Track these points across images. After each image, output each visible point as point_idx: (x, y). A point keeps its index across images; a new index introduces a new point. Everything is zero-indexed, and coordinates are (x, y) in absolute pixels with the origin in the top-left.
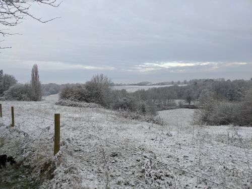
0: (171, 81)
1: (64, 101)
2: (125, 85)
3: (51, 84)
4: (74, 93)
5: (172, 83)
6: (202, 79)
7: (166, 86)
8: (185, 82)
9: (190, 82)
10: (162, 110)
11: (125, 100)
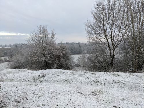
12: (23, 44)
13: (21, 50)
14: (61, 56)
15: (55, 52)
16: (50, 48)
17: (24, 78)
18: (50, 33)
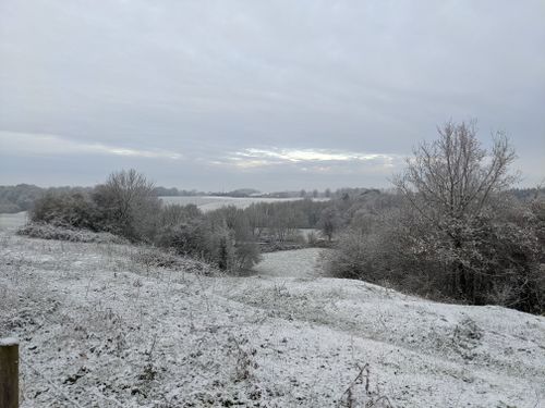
0: (300, 190)
1: (38, 228)
2: (203, 194)
3: (24, 186)
4: (64, 211)
5: (303, 193)
6: (360, 187)
7: (286, 200)
8: (328, 194)
9: (337, 193)
10: (273, 251)
11: (183, 227)
12: (367, 192)
13: (361, 211)
14: (536, 251)
15: (506, 231)
16: (485, 212)
17: (393, 325)
18: (490, 151)
